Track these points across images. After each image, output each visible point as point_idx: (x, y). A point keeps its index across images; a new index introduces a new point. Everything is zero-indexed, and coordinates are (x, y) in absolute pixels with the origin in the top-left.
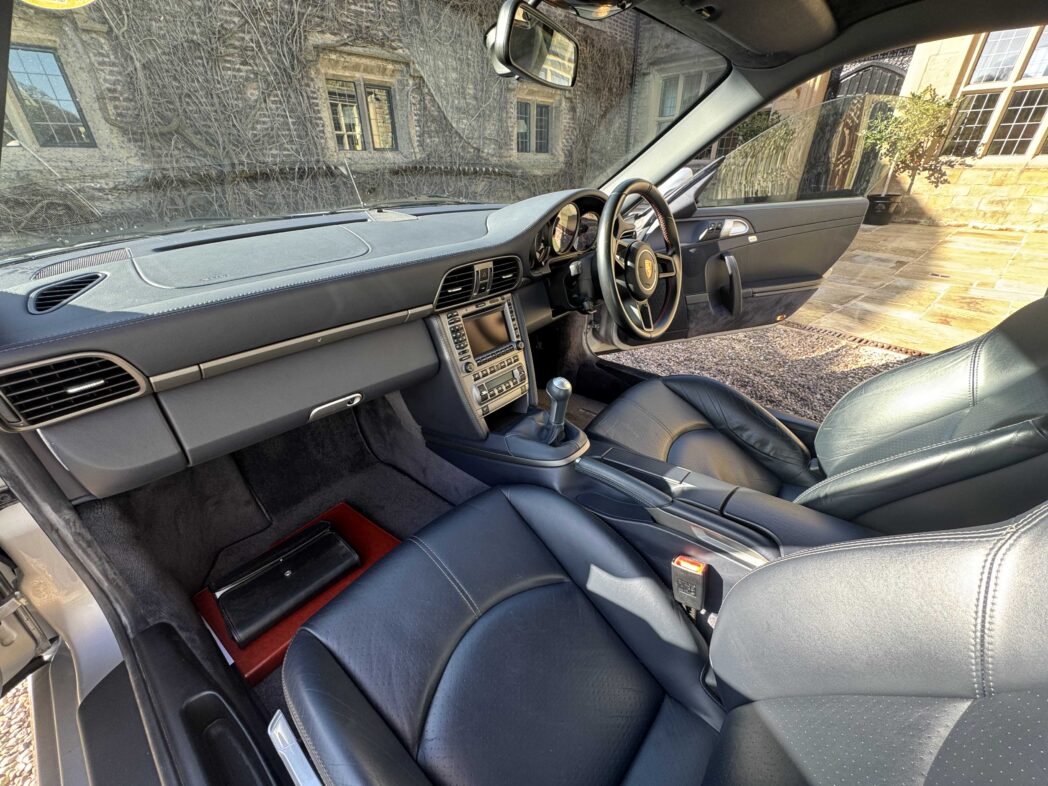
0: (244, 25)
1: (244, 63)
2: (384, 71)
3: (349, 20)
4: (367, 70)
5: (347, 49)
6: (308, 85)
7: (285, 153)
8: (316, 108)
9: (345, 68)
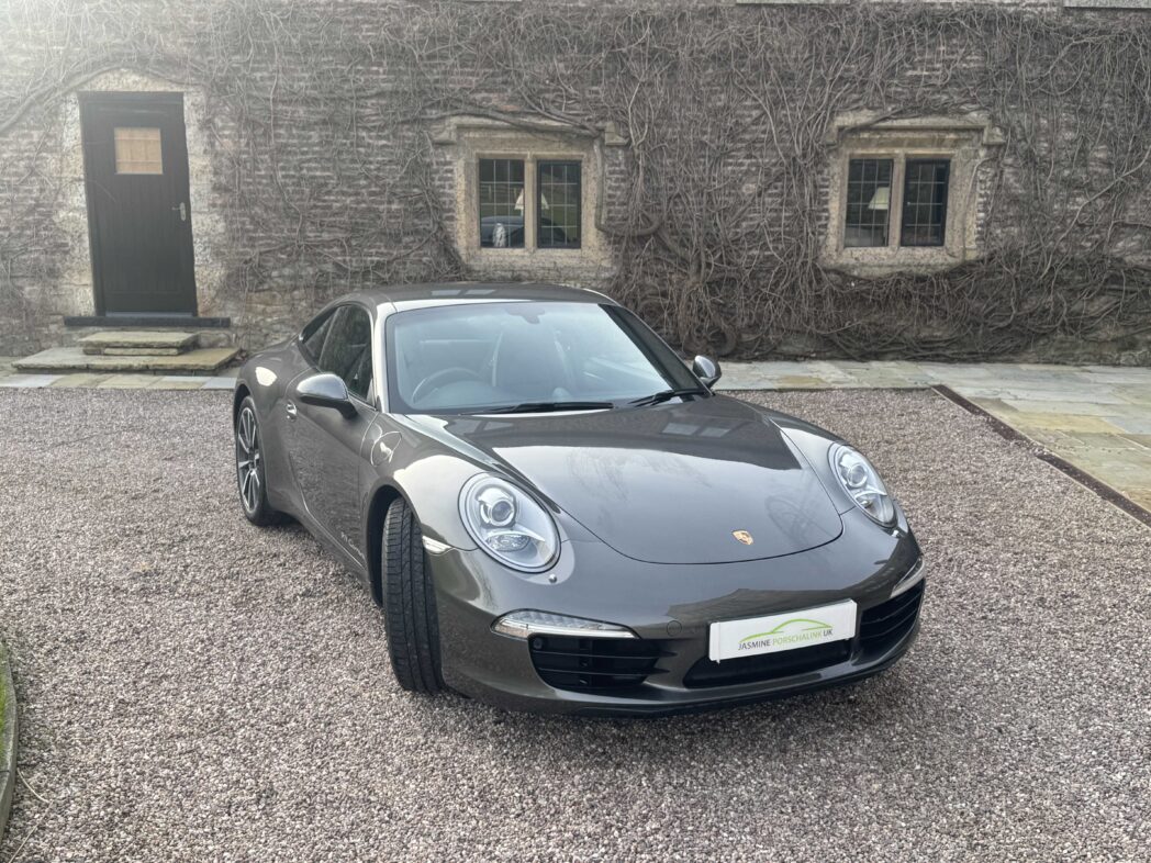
0: (761, 116)
1: (749, 156)
2: (941, 143)
3: (900, 89)
4: (912, 144)
5: (888, 123)
6: (820, 172)
7: (766, 253)
8: (824, 198)
9: (880, 145)
